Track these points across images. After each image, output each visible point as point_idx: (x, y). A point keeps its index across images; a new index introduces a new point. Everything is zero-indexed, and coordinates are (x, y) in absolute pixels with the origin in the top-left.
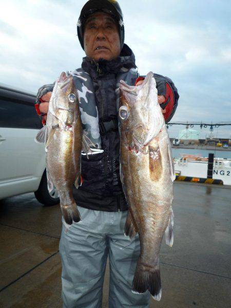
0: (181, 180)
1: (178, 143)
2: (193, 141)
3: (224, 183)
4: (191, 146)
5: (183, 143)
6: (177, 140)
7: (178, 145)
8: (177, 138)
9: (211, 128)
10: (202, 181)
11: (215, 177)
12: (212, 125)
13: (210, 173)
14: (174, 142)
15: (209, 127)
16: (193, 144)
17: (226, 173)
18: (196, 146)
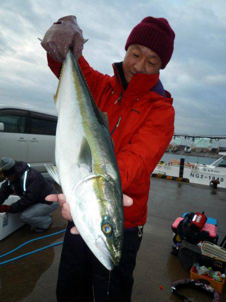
0: (159, 177)
1: (189, 150)
2: (205, 149)
3: (190, 182)
4: (202, 154)
5: (195, 151)
6: (188, 148)
7: (190, 152)
8: (189, 146)
9: (193, 140)
10: (174, 179)
11: (185, 176)
12: (194, 137)
13: (181, 173)
14: (185, 149)
15: (191, 139)
16: (205, 152)
17: (200, 176)
18: (207, 154)
